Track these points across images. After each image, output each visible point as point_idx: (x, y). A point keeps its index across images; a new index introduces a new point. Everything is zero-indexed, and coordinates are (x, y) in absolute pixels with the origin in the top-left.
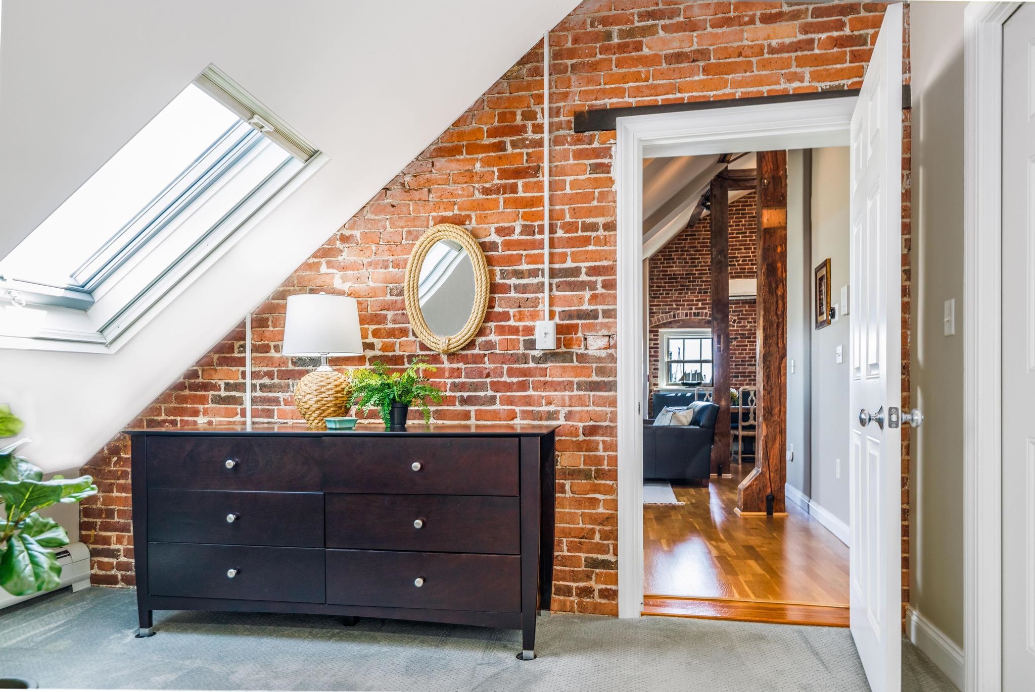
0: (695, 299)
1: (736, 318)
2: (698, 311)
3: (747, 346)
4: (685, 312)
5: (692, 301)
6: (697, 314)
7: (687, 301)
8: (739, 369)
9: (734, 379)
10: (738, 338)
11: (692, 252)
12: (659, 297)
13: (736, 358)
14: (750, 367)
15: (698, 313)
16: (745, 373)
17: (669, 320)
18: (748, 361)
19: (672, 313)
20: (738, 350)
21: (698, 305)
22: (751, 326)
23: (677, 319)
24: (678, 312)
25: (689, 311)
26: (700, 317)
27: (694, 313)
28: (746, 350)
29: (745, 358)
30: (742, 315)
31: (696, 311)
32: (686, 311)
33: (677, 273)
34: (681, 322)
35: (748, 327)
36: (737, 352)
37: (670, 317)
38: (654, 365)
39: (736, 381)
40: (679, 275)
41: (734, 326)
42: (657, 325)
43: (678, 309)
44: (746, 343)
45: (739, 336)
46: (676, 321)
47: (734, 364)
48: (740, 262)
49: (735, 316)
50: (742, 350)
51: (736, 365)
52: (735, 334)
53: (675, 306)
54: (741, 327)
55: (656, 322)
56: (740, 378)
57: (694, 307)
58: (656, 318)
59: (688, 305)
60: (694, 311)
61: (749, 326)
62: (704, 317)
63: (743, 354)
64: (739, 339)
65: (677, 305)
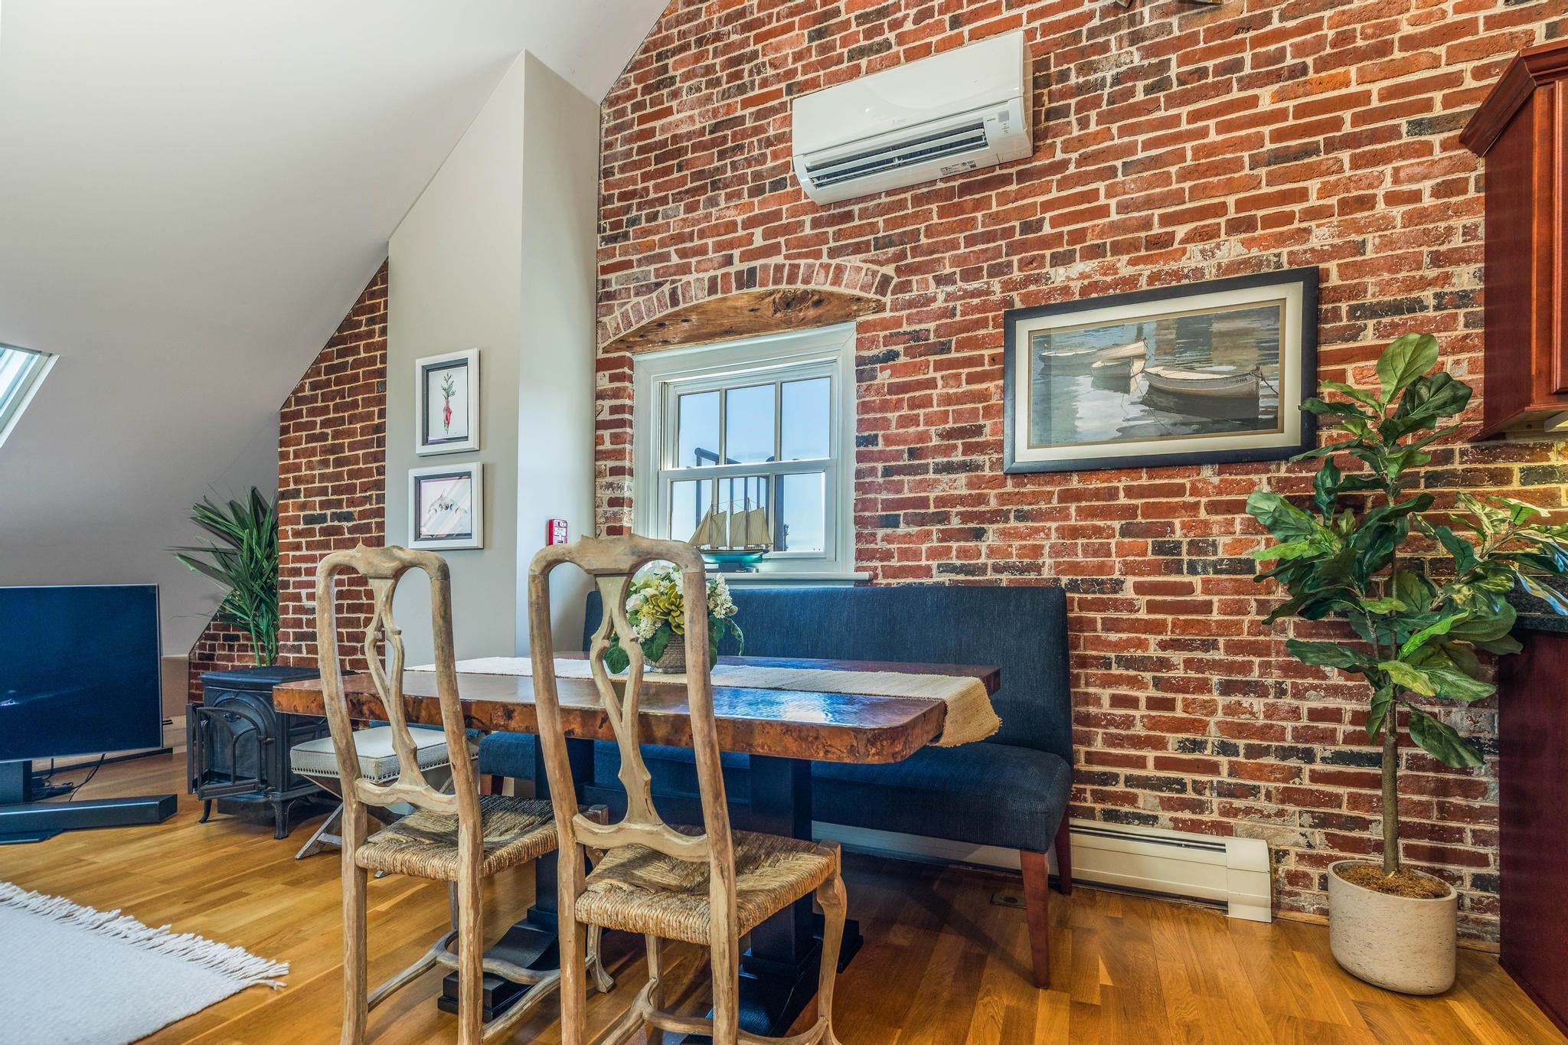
0: (739, 219)
1: (889, 270)
2: (753, 264)
3: (931, 384)
4: (706, 276)
5: (732, 226)
6: (747, 279)
7: (715, 230)
8: (898, 488)
9: (881, 533)
10: (896, 355)
11: (734, 37)
12: (626, 236)
13: (888, 440)
14: (945, 477)
15: (752, 271)
16: (923, 502)
17: (658, 316)
18: (937, 450)
19: (666, 288)
20: (898, 405)
21: (750, 239)
22: (949, 297)
23: (682, 306)
24: (685, 278)
25: (719, 273)
26: (757, 290)
27: (739, 274)
28: (926, 402)
29: (923, 437)
30: (915, 251)
31: (745, 266)
32: (712, 273)
33: (684, 129)
34: (694, 318)
35: (939, 303)
36: (892, 416)
37: (662, 305)
38: (610, 485)
39: (887, 539)
40: (689, 136)
41: (880, 307)
42: (621, 340)
43: (685, 269)
44: (931, 374)
45: (900, 348)
46: (676, 314)
47: (880, 466)
48: (908, 26)
49: (888, 262)
50: (914, 404)
51: (888, 472)
52: (887, 341)
53: (675, 259)
54: (910, 304)
55: (618, 328)
56: (902, 530)
57: (736, 253)
58: (617, 313)
59: (719, 247)
60: (738, 266)
61: (941, 297)
62: (771, 287)
63: (914, 421)
64: (902, 359)
65: (683, 254)
